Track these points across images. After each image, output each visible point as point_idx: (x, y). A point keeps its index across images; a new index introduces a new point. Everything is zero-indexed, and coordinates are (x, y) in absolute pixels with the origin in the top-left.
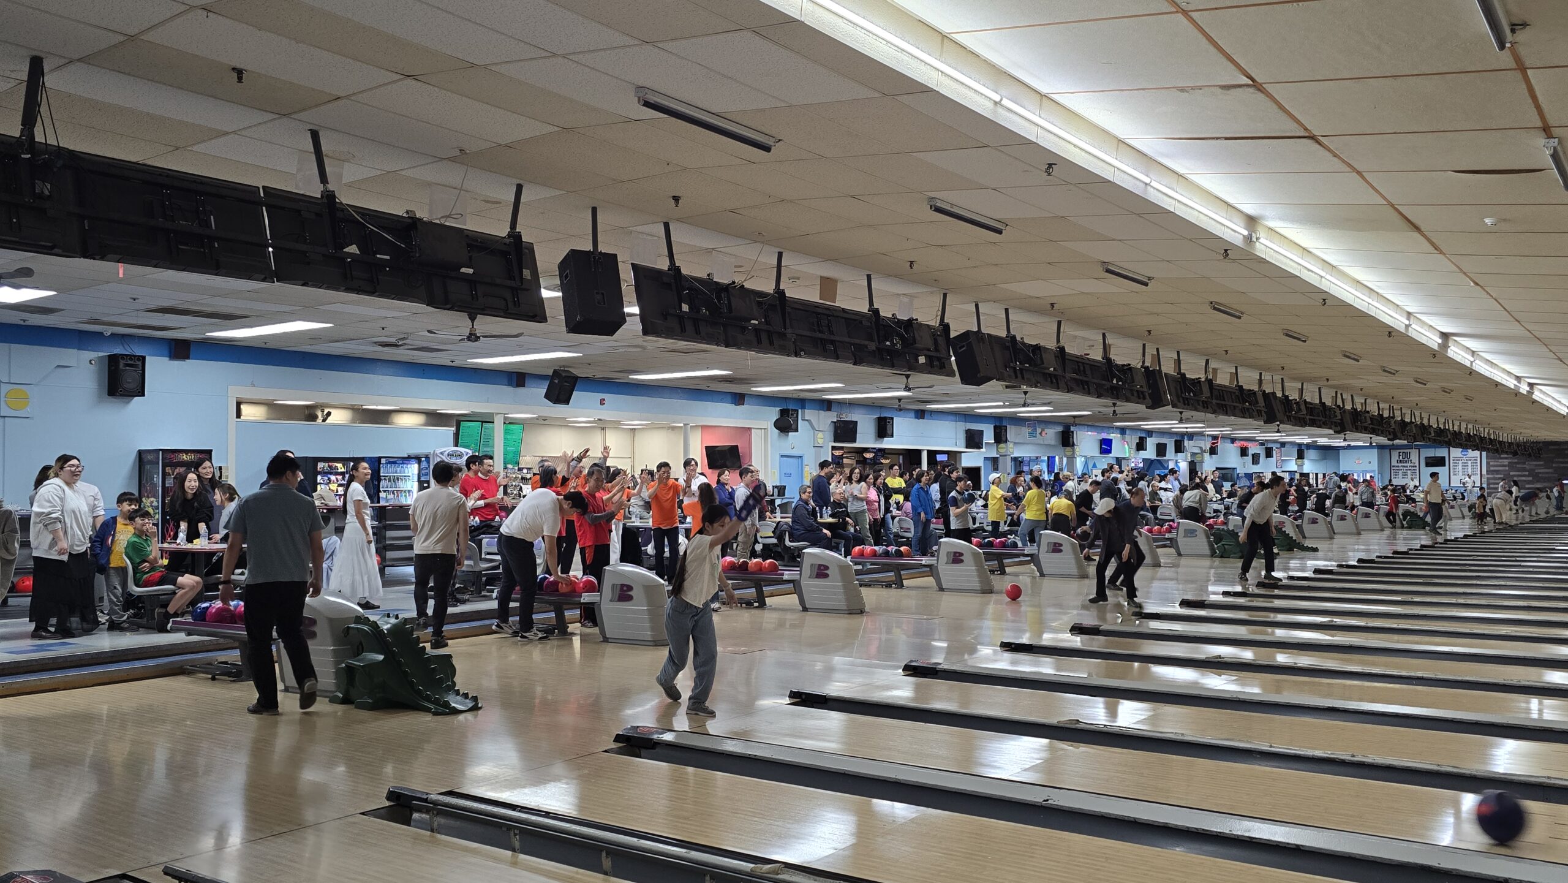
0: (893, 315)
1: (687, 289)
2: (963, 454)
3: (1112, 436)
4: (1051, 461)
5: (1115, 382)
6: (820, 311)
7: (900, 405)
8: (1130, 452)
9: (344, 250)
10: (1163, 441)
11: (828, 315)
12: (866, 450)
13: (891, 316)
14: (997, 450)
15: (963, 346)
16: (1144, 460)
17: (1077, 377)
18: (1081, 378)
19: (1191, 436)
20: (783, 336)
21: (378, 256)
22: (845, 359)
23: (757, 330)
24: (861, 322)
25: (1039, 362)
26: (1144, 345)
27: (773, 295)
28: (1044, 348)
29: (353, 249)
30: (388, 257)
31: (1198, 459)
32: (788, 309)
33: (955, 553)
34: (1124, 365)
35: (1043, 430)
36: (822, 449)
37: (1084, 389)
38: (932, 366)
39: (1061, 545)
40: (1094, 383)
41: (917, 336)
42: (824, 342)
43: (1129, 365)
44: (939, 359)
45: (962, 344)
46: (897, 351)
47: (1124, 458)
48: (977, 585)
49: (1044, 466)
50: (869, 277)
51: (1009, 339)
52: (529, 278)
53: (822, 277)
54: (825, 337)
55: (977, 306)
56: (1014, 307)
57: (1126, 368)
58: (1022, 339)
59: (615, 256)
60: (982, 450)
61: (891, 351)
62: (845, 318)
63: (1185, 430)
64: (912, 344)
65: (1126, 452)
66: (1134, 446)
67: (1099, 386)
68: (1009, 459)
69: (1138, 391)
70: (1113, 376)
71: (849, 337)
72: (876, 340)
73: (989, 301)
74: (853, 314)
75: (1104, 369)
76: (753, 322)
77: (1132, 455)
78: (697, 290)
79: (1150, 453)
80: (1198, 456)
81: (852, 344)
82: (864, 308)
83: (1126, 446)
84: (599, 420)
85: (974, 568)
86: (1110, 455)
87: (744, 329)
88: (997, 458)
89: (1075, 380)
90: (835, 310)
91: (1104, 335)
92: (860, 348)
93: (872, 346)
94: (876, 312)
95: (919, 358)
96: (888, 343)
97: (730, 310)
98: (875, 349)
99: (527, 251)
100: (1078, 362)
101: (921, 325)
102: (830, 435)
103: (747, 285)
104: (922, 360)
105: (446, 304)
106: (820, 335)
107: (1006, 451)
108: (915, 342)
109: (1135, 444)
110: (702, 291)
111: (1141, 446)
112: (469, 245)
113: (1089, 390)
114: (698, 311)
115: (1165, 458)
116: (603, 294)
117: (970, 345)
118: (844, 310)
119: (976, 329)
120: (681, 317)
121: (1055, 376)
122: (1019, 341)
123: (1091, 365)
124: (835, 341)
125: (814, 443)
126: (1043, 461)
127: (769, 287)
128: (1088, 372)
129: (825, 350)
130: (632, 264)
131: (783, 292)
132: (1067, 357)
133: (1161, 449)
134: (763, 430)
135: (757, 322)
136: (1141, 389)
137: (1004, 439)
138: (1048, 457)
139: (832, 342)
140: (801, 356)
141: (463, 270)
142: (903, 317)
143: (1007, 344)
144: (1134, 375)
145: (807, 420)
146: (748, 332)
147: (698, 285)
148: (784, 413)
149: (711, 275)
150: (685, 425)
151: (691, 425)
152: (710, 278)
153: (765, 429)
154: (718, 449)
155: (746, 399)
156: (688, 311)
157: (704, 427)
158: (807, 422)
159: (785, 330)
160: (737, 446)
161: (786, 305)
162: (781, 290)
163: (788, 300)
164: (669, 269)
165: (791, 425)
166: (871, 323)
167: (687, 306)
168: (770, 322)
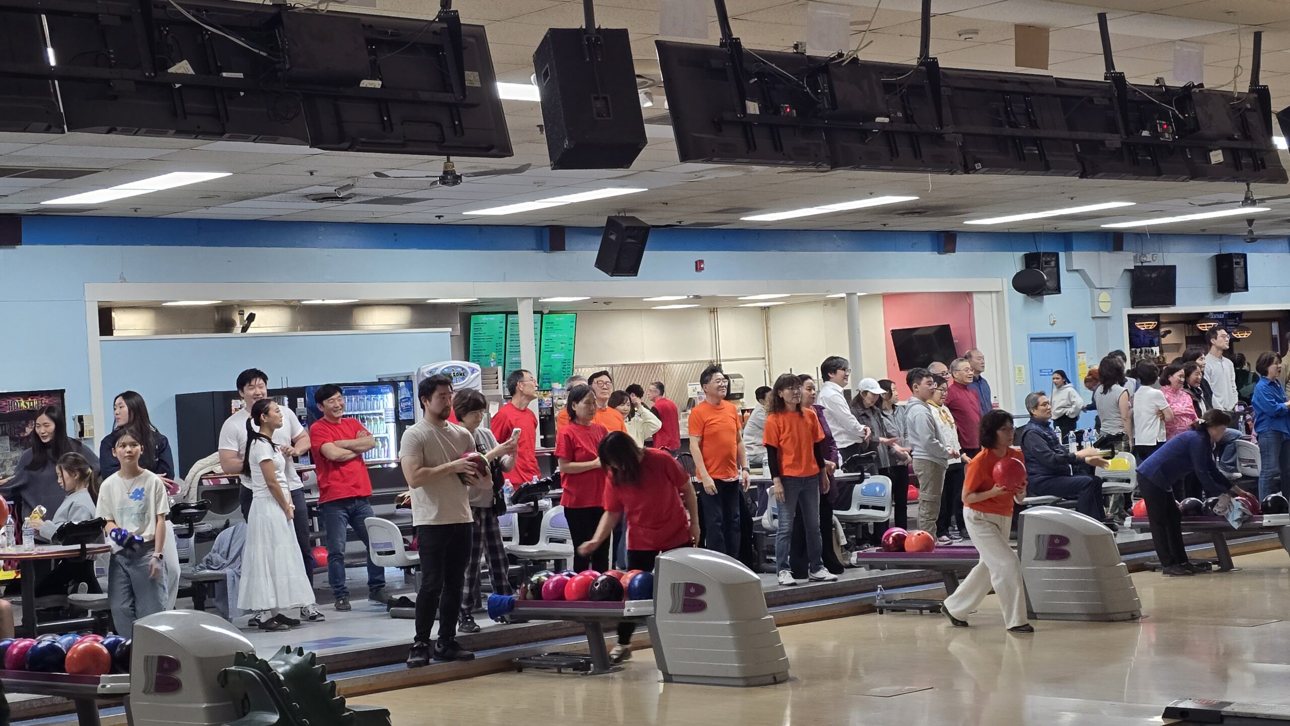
0: (1157, 81)
1: (757, 75)
6: (1007, 87)
9: (170, 71)
11: (1026, 94)
12: (1203, 316)
13: (1152, 83)
20: (938, 139)
21: (225, 74)
22: (1063, 170)
23: (887, 133)
24: (1091, 100)
27: (916, 70)
29: (183, 67)
30: (241, 75)
32: (945, 92)
36: (1108, 322)
38: (1238, 166)
41: (1201, 117)
42: (1018, 143)
44: (1251, 153)
46: (1166, 145)
50: (1102, 19)
52: (478, 84)
53: (1019, 28)
54: (1018, 133)
59: (624, 33)
61: (1153, 147)
62: (1061, 96)
64: (1193, 131)
71: (1071, 129)
72: (1122, 131)
74: (1077, 87)
76: (878, 120)
78: (773, 75)
81: (1074, 141)
82: (1096, 73)
87: (864, 134)
92: (1094, 146)
93: (1114, 141)
94: (1119, 79)
95: (1211, 154)
96: (1145, 133)
97: (834, 104)
98: (1119, 145)
99: (472, 40)
101: (1212, 94)
102: (1123, 294)
103: (862, 57)
104: (1217, 157)
105: (341, 141)
106: (1008, 130)
108: (1198, 127)
110: (782, 75)
112: (369, 42)
114: (777, 111)
116: (605, 99)
118: (1060, 82)
120: (747, 124)
124: (1040, 139)
125: (1093, 311)
127: (909, 56)
129: (1021, 157)
130: (658, 43)
131: (935, 62)
135: (887, 120)
139: (1036, 141)
140: (975, 171)
141: (365, 83)
142: (1174, 81)
145: (1077, 271)
146: (870, 138)
147: (774, 65)
148: (1031, 260)
149: (800, 46)
150: (849, 295)
151: (859, 294)
152: (799, 51)
153: (997, 292)
154: (917, 333)
155: (959, 241)
156: (758, 113)
157: (887, 297)
158: (1077, 274)
159: (942, 128)
160: (948, 326)
161: (942, 83)
162: (931, 58)
163: (945, 75)
164: (722, 45)
165: (1044, 282)
166: (1110, 99)
167: (756, 104)
168: (912, 116)
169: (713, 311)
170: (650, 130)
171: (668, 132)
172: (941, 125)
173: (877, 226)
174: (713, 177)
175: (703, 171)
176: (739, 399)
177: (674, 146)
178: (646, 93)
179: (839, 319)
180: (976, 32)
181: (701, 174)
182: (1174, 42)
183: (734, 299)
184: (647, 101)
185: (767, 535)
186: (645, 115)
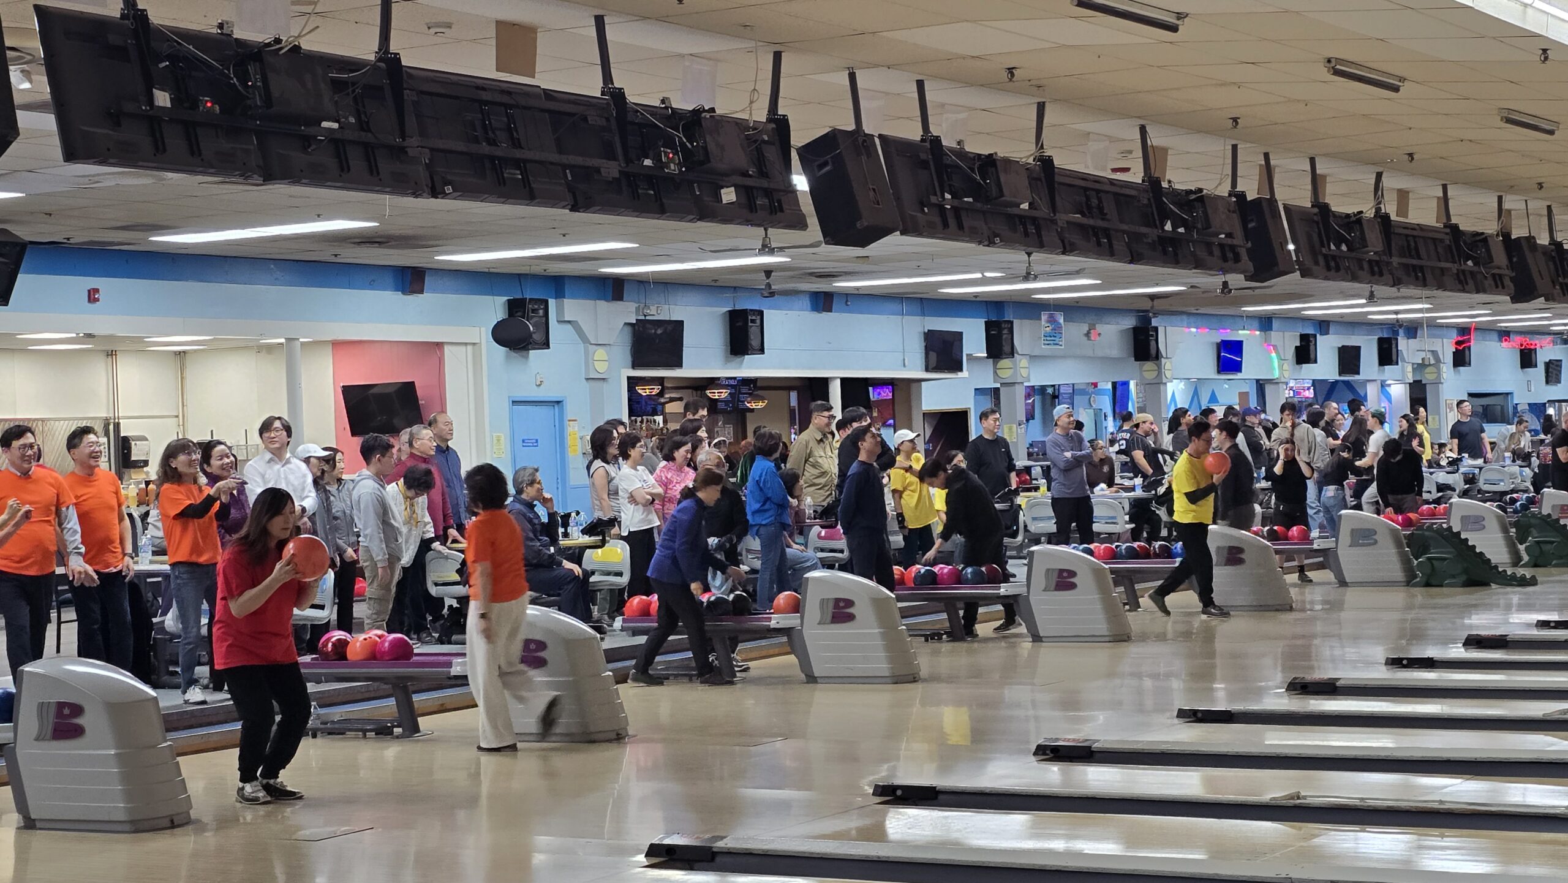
0: (663, 101)
1: (167, 58)
2: (923, 383)
3: (1242, 334)
4: (1119, 392)
5: (1168, 227)
6: (485, 96)
7: (769, 285)
8: (1281, 367)
10: (1352, 341)
11: (506, 106)
12: (712, 382)
13: (657, 103)
14: (995, 373)
15: (825, 164)
16: (1315, 383)
17: (1085, 221)
18: (1091, 222)
19: (1412, 329)
20: (398, 152)
22: (551, 200)
23: (336, 142)
24: (585, 119)
25: (994, 192)
26: (1235, 148)
27: (374, 66)
28: (1007, 161)
31: (1428, 377)
32: (410, 95)
33: (837, 601)
34: (1190, 192)
35: (1092, 327)
36: (604, 385)
37: (1099, 244)
38: (752, 207)
39: (1073, 574)
40: (1124, 232)
41: (711, 146)
42: (497, 165)
43: (1200, 190)
44: (768, 193)
45: (822, 160)
46: (671, 178)
47: (1270, 381)
48: (882, 667)
49: (1105, 403)
50: (600, 22)
51: (927, 144)
53: (499, 24)
54: (498, 153)
55: (852, 77)
56: (935, 77)
57: (1193, 197)
58: (959, 143)
60: (960, 374)
61: (657, 180)
62: (549, 111)
63: (1394, 316)
64: (702, 163)
65: (1272, 369)
66: (1290, 353)
67: (1136, 237)
68: (1020, 392)
69: (1222, 246)
70: (1165, 215)
71: (560, 152)
72: (621, 158)
73: (876, 66)
74: (569, 102)
75: (1145, 202)
76: (325, 124)
77: (1286, 374)
78: (193, 62)
79: (1326, 367)
80: (1428, 370)
81: (565, 167)
82: (591, 86)
83: (1274, 355)
84: (90, 336)
85: (877, 631)
86: (1239, 376)
87: (307, 141)
88: (998, 389)
89: (1081, 227)
90: (527, 95)
91: (1143, 130)
92: (587, 174)
93: (611, 169)
94: (618, 96)
95: (723, 191)
96: (648, 162)
97: (268, 100)
98: (617, 176)
100: (1086, 189)
101: (724, 120)
102: (622, 352)
103: (306, 45)
104: (729, 195)
106: (485, 148)
107: (1015, 373)
108: (707, 159)
109: (1293, 348)
110: (205, 61)
111: (1304, 354)
113: (1111, 245)
114: (195, 105)
115: (1357, 377)
117: (838, 161)
118: (549, 94)
119: (851, 127)
120: (154, 120)
121: (1034, 220)
122: (951, 150)
123: (1116, 194)
124: (525, 161)
125: (589, 372)
126: (1102, 392)
127: (365, 49)
128: (1110, 208)
129: (501, 181)
130: (37, 8)
131: (397, 59)
132: (1057, 178)
133: (1349, 359)
134: (470, 348)
135: (335, 126)
136: (1229, 241)
137: (1007, 348)
138: (1114, 385)
139: (518, 163)
140: (445, 195)
142: (683, 103)
143: (923, 156)
144: (1210, 211)
145: (569, 322)
146: (313, 147)
147: (191, 47)
148: (515, 307)
149: (225, 26)
150: (288, 340)
151: (301, 340)
152: (224, 32)
153: (474, 344)
154: (373, 391)
155: (428, 280)
156: (169, 105)
157: (338, 345)
158: (569, 326)
159: (404, 140)
160: (413, 383)
161: (405, 86)
162: (391, 54)
163: (410, 76)
164: (123, 17)
165: (530, 335)
166: (608, 119)
167: (167, 95)
168: (368, 123)
169: (111, 354)
170: (23, 118)
171: (49, 122)
172: (403, 137)
173: (326, 255)
174: (113, 183)
175: (98, 175)
176: (143, 467)
177: (56, 141)
178: (22, 71)
179: (275, 371)
180: (449, 26)
181: (96, 179)
182: (682, 56)
183: (140, 340)
184: (23, 82)
185: (171, 640)
186: (17, 99)
